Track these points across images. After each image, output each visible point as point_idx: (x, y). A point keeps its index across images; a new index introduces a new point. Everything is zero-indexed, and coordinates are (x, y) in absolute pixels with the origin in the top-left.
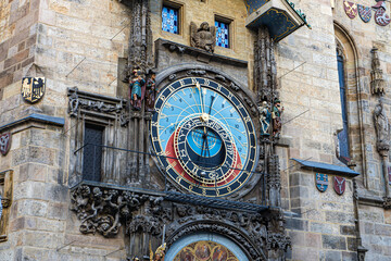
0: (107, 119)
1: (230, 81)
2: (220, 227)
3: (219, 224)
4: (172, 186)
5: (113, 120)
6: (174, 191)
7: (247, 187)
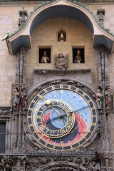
0: (6, 118)
1: (77, 83)
2: (66, 168)
3: (66, 166)
4: (39, 149)
5: (9, 118)
6: (40, 151)
7: (89, 141)
